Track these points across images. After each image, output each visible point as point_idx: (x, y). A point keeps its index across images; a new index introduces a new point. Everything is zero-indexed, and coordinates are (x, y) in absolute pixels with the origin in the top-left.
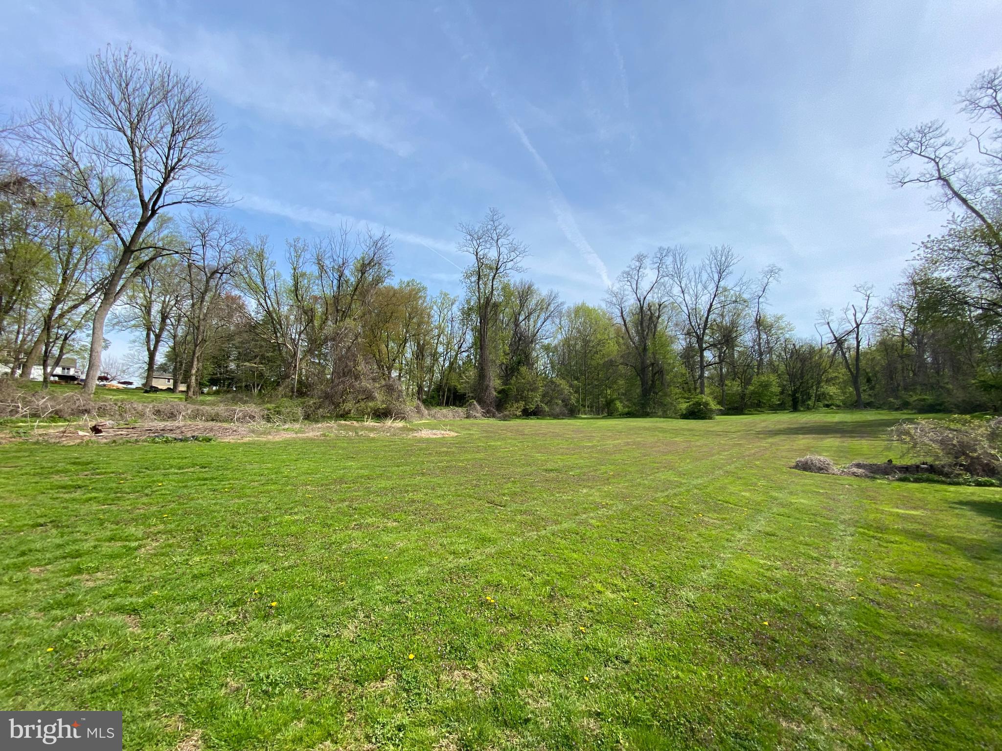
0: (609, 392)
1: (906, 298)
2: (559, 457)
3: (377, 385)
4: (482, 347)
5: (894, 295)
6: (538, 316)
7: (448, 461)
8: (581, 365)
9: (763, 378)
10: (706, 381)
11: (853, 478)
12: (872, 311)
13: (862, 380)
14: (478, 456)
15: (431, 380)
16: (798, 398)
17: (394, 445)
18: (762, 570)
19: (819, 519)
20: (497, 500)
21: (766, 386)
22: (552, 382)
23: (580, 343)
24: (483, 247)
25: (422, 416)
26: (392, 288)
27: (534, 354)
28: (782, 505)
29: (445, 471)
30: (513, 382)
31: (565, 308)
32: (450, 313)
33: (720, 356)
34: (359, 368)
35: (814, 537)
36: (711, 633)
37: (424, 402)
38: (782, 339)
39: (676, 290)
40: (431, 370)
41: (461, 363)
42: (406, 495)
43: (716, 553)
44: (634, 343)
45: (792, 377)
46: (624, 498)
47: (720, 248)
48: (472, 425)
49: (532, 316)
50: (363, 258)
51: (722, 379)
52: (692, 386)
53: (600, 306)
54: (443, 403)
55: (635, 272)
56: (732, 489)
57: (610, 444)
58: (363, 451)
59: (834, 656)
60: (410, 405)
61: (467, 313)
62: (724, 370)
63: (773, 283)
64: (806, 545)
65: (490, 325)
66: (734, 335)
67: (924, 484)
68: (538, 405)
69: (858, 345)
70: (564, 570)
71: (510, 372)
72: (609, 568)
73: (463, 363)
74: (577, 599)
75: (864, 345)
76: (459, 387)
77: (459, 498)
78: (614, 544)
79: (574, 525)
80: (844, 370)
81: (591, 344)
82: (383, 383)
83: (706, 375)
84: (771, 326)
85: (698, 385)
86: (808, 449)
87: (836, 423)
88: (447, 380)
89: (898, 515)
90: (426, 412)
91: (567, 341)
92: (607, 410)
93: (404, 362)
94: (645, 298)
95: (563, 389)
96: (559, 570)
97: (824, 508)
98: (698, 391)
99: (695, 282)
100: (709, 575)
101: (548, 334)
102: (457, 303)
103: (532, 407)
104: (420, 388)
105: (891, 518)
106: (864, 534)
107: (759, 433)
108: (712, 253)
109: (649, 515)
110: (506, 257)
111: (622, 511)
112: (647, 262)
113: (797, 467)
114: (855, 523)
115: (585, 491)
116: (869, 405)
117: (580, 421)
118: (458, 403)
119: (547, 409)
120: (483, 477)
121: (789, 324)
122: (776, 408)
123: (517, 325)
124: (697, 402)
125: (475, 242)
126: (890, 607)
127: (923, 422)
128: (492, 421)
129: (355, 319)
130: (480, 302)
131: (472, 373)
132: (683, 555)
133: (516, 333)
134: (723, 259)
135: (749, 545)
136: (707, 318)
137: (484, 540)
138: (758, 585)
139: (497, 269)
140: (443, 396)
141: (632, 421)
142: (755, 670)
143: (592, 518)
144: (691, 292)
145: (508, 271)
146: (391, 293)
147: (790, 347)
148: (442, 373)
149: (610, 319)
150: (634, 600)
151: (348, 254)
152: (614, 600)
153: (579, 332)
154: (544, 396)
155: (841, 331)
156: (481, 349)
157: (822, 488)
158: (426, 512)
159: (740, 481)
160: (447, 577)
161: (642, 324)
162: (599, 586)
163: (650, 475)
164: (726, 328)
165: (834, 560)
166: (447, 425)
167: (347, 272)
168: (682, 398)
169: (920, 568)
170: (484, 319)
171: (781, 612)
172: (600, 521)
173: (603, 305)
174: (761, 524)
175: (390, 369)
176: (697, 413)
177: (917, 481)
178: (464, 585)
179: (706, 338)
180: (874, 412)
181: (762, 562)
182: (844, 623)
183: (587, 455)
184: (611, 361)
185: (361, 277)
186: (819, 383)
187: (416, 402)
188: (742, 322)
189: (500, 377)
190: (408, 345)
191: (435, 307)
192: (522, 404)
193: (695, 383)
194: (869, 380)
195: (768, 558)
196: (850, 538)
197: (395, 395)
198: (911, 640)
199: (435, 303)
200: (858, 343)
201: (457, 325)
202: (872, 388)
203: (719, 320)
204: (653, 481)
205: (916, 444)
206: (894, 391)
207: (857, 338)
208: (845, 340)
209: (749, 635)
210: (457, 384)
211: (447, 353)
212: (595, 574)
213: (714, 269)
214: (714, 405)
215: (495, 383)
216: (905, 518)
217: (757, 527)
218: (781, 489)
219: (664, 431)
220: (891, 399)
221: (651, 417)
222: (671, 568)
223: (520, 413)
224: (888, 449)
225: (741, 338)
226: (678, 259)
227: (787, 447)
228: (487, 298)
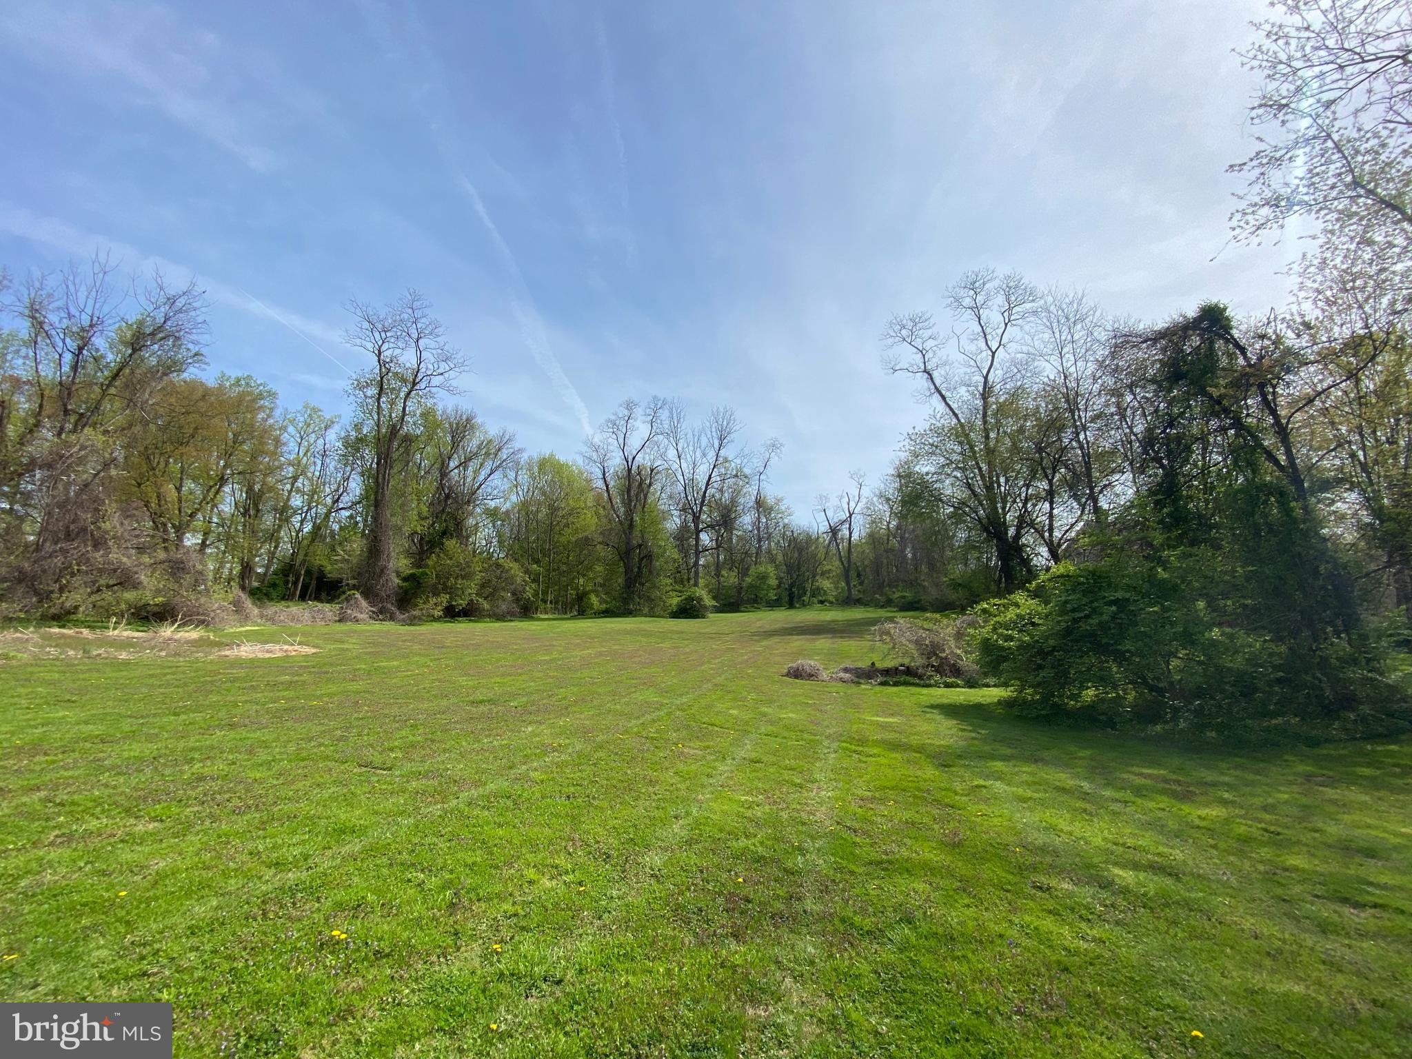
0: (581, 581)
1: (892, 490)
2: (498, 680)
3: (146, 560)
4: (377, 504)
5: (882, 485)
6: (482, 465)
7: (289, 700)
8: (544, 542)
9: (762, 569)
10: (701, 569)
11: (840, 684)
12: (864, 500)
13: (853, 574)
14: (353, 687)
15: (272, 555)
16: (793, 593)
17: (173, 674)
18: (742, 810)
19: (806, 736)
20: (377, 760)
21: (763, 577)
22: (498, 566)
23: (544, 510)
24: (392, 345)
25: (246, 618)
26: (202, 384)
27: (471, 521)
28: (771, 723)
29: (281, 718)
30: (430, 563)
31: (524, 457)
32: (321, 441)
33: (717, 540)
34: (107, 526)
35: (799, 758)
36: (678, 908)
37: (253, 593)
38: (781, 525)
39: (672, 453)
40: (273, 536)
41: (336, 527)
42: (186, 767)
43: (694, 796)
44: (618, 516)
45: (790, 568)
46: (585, 733)
47: (722, 410)
48: (350, 633)
49: (471, 464)
50: (141, 323)
51: (718, 567)
52: (684, 576)
53: (574, 461)
54: (294, 594)
55: (623, 422)
56: (719, 706)
57: (577, 656)
58: (98, 687)
59: (809, 904)
60: (218, 600)
61: (354, 445)
62: (722, 557)
63: (774, 460)
64: (791, 769)
65: (395, 470)
66: (733, 516)
67: (901, 688)
68: (472, 600)
69: (850, 537)
70: (479, 859)
71: (427, 546)
72: (551, 843)
73: (341, 528)
74: (495, 901)
75: (855, 536)
76: (329, 568)
77: (302, 764)
78: (562, 805)
79: (506, 784)
80: (837, 563)
81: (560, 513)
82: (162, 555)
83: (701, 563)
84: (771, 509)
85: (692, 575)
86: (800, 653)
87: (829, 621)
88: (306, 555)
89: (877, 723)
90: (256, 611)
91: (524, 505)
92: (578, 607)
93: (215, 520)
94: (634, 458)
95: (513, 577)
96: (470, 861)
97: (812, 722)
98: (692, 582)
99: (694, 446)
100: (682, 827)
101: (495, 492)
102: (336, 427)
103: (462, 603)
104: (247, 569)
105: (872, 728)
106: (847, 749)
107: (754, 634)
108: (713, 415)
109: (617, 754)
110: (431, 367)
111: (580, 754)
112: (638, 412)
113: (788, 674)
114: (838, 737)
115: (530, 729)
116: (858, 602)
117: (536, 623)
118: (324, 595)
119: (486, 606)
120: (356, 723)
121: (788, 508)
122: (773, 605)
123: (444, 473)
124: (689, 596)
125: (377, 335)
126: (866, 833)
127: (902, 621)
128: (389, 626)
129: (106, 432)
130: (379, 431)
131: (357, 546)
132: (653, 804)
133: (442, 486)
134: (725, 423)
135: (731, 778)
136: (705, 492)
137: (342, 831)
138: (736, 831)
139: (414, 384)
140: (295, 583)
141: (611, 623)
142: (723, 945)
143: (536, 770)
144: (689, 459)
145: (433, 390)
146: (199, 394)
147: (789, 534)
148: (297, 543)
149: (589, 481)
150: (580, 884)
151: (106, 309)
152: (552, 889)
153: (544, 494)
154: (483, 586)
155: (836, 520)
156: (376, 506)
157: (812, 698)
158: (227, 796)
159: (730, 696)
160: (255, 910)
161: (629, 491)
162: (531, 874)
163: (624, 697)
164: (726, 507)
165: (817, 784)
166: (297, 635)
167: (99, 342)
168: (672, 590)
169: (894, 783)
170: (384, 459)
171: (758, 861)
172: (546, 773)
173: (580, 461)
174: (747, 750)
175: (180, 530)
176: (689, 610)
177: (896, 684)
178: (290, 918)
179: (704, 517)
180: (862, 609)
181: (743, 798)
182: (821, 862)
183: (540, 675)
184: (587, 538)
185: (131, 355)
186: (814, 576)
187: (236, 591)
188: (742, 500)
189: (408, 554)
190: (227, 489)
191: (291, 429)
192: (444, 599)
193: (689, 572)
194: (859, 575)
195: (749, 793)
196: (833, 756)
197: (188, 579)
198: (883, 870)
199: (292, 421)
200: (850, 533)
201: (332, 464)
202: (861, 583)
203: (718, 496)
204: (627, 704)
205: (895, 644)
206: (880, 587)
207: (850, 528)
208: (839, 530)
209: (720, 900)
210: (325, 563)
211: (310, 509)
212: (528, 856)
213: (714, 434)
214: (708, 601)
215: (398, 562)
216: (884, 727)
217: (742, 754)
218: (771, 702)
219: (648, 634)
220: (877, 596)
221: (635, 616)
222: (635, 826)
223: (441, 613)
224: (872, 649)
225: (741, 520)
226: (675, 415)
227: (781, 650)
228: (394, 426)
